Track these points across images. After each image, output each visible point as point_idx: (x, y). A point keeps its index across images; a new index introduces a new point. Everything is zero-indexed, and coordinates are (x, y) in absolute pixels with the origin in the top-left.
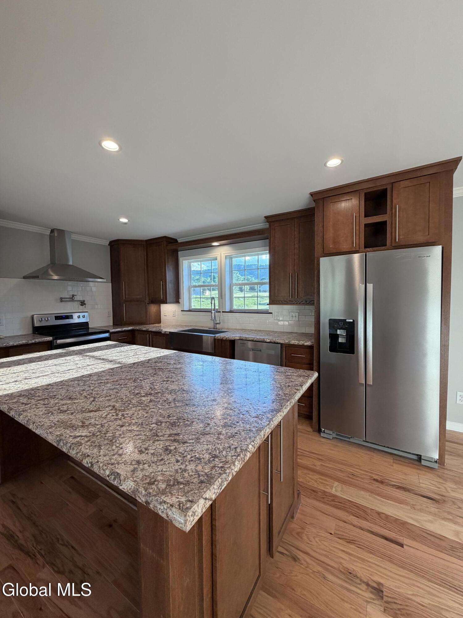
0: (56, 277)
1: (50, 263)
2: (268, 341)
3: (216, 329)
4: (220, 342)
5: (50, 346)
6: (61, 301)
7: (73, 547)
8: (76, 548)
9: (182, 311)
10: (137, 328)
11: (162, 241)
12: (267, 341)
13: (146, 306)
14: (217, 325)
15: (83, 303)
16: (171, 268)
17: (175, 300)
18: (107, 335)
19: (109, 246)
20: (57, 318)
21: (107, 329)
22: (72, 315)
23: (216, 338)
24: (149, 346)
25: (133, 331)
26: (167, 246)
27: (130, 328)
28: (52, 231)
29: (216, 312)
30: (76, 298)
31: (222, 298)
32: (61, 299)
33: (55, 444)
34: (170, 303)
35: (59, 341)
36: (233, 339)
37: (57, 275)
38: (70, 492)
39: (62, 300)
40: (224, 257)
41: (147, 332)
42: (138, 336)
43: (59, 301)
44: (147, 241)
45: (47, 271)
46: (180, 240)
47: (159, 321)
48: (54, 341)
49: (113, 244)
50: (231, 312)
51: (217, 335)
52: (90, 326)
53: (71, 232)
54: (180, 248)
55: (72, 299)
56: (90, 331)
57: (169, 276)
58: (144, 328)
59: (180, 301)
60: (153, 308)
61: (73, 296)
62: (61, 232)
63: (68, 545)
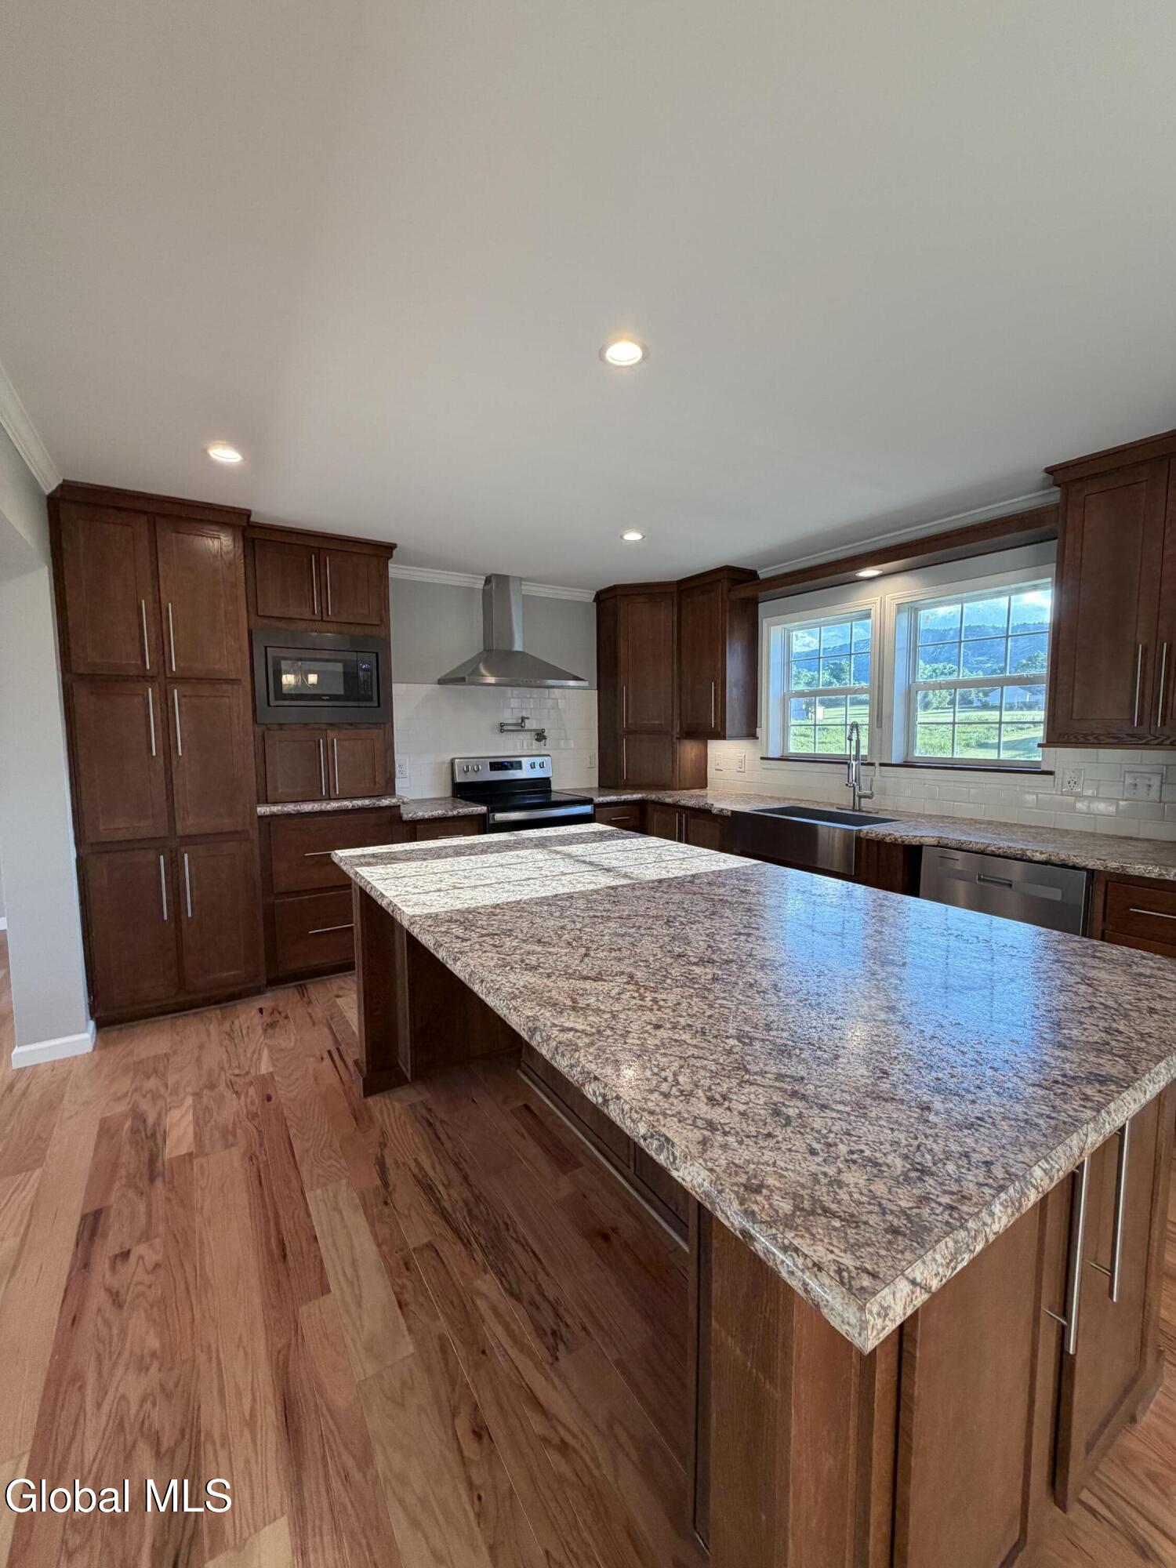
0: (491, 680)
1: (482, 648)
2: (1038, 857)
3: (860, 810)
4: (875, 849)
5: (483, 825)
6: (502, 731)
7: (534, 1254)
8: (541, 1257)
9: (762, 758)
10: (653, 796)
11: (718, 581)
12: (1035, 859)
13: (673, 743)
14: (863, 799)
15: (540, 736)
16: (739, 649)
17: (745, 732)
18: (587, 809)
19: (595, 604)
20: (496, 766)
21: (588, 795)
22: (520, 763)
23: (862, 835)
24: (680, 841)
25: (641, 803)
26: (730, 590)
27: (637, 796)
28: (488, 581)
29: (863, 764)
30: (528, 724)
31: (880, 726)
32: (502, 725)
33: (525, 1035)
34: (733, 738)
35: (500, 816)
36: (915, 842)
37: (493, 675)
38: (523, 1136)
39: (502, 728)
40: (894, 608)
41: (675, 807)
42: (655, 817)
43: (497, 730)
44: (680, 582)
45: (477, 668)
46: (763, 574)
47: (702, 783)
48: (491, 815)
49: (603, 597)
50: (907, 765)
51: (865, 828)
52: (554, 787)
53: (521, 579)
54: (761, 595)
55: (520, 726)
56: (554, 798)
57: (734, 668)
58: (668, 797)
59: (758, 734)
60: (689, 750)
61: (523, 719)
62: (503, 580)
63: (525, 1246)
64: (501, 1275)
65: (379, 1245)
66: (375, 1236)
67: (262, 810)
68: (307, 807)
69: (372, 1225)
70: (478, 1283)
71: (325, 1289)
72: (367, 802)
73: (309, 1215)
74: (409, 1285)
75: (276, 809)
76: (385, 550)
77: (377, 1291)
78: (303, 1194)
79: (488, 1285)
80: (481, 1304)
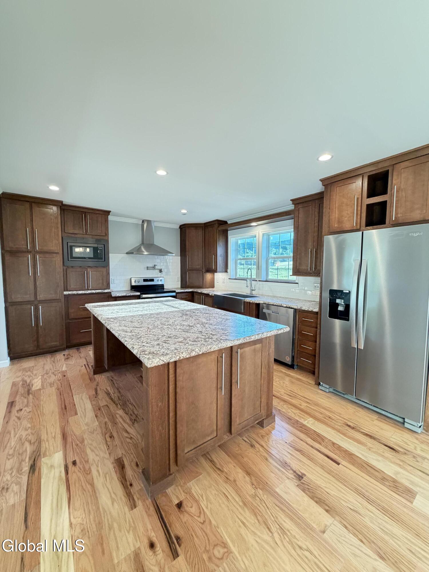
0: (146, 253)
1: (141, 243)
2: (285, 306)
3: (252, 294)
4: (249, 304)
5: (138, 297)
6: (148, 269)
7: (134, 406)
8: (136, 406)
9: (229, 279)
10: (195, 290)
11: (215, 224)
13: (203, 274)
14: (253, 291)
15: (161, 271)
16: (222, 245)
17: (224, 270)
18: (174, 294)
19: (179, 229)
20: (145, 280)
21: (174, 290)
22: (153, 279)
23: (245, 301)
24: (203, 304)
25: (192, 293)
26: (218, 227)
27: (190, 290)
28: (143, 221)
29: (253, 280)
30: (156, 267)
31: (258, 269)
32: (147, 267)
34: (220, 272)
35: (144, 296)
36: (258, 302)
37: (147, 251)
38: (138, 383)
39: (148, 268)
40: (262, 235)
41: (201, 294)
42: (196, 297)
43: (146, 269)
44: (205, 224)
45: (140, 248)
46: (229, 222)
47: (213, 287)
48: (141, 295)
49: (182, 227)
50: (266, 281)
51: (246, 299)
52: (165, 287)
53: (154, 221)
54: (229, 229)
55: (154, 268)
56: (165, 290)
57: (220, 251)
58: (199, 291)
59: (228, 271)
60: (209, 276)
61: (155, 265)
62: (149, 222)
63: (132, 404)
64: (124, 410)
65: (92, 406)
66: (92, 404)
67: (66, 293)
68: (80, 292)
69: (91, 401)
70: (118, 412)
71: (76, 414)
72: (100, 291)
73: (74, 400)
74: (99, 413)
75: (70, 293)
76: (108, 213)
77: (90, 414)
78: (73, 396)
79: (120, 412)
80: (118, 416)
